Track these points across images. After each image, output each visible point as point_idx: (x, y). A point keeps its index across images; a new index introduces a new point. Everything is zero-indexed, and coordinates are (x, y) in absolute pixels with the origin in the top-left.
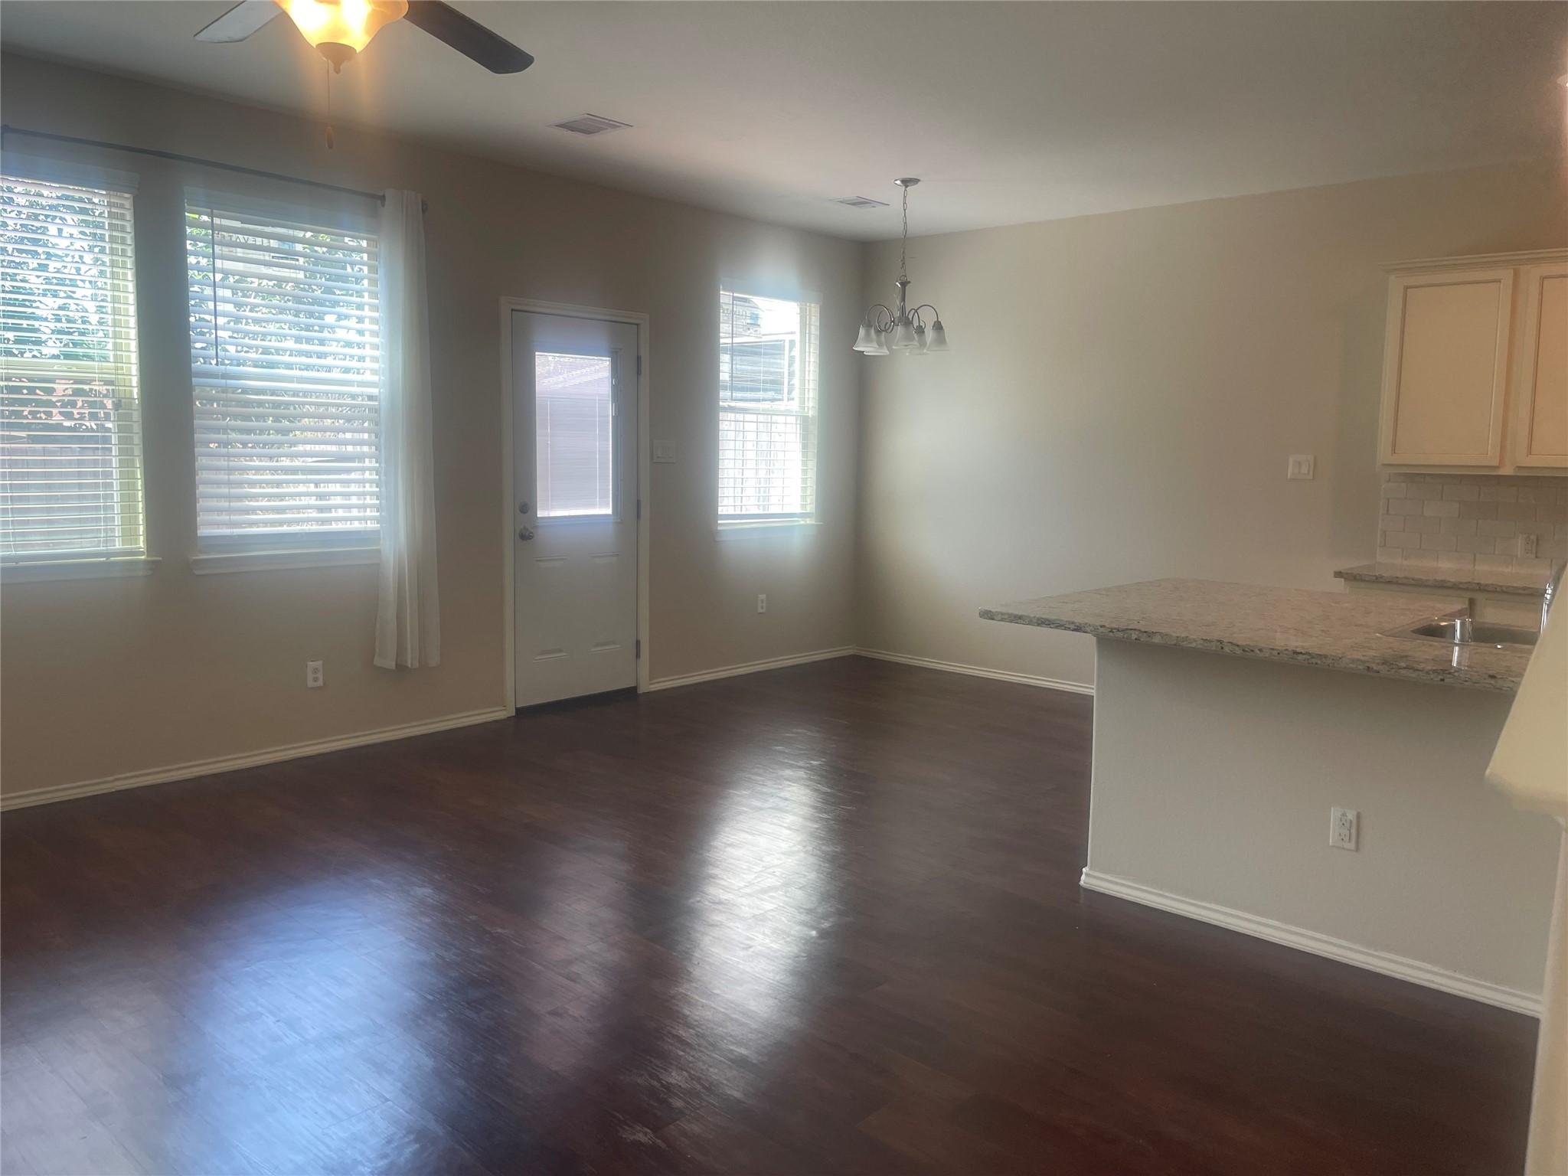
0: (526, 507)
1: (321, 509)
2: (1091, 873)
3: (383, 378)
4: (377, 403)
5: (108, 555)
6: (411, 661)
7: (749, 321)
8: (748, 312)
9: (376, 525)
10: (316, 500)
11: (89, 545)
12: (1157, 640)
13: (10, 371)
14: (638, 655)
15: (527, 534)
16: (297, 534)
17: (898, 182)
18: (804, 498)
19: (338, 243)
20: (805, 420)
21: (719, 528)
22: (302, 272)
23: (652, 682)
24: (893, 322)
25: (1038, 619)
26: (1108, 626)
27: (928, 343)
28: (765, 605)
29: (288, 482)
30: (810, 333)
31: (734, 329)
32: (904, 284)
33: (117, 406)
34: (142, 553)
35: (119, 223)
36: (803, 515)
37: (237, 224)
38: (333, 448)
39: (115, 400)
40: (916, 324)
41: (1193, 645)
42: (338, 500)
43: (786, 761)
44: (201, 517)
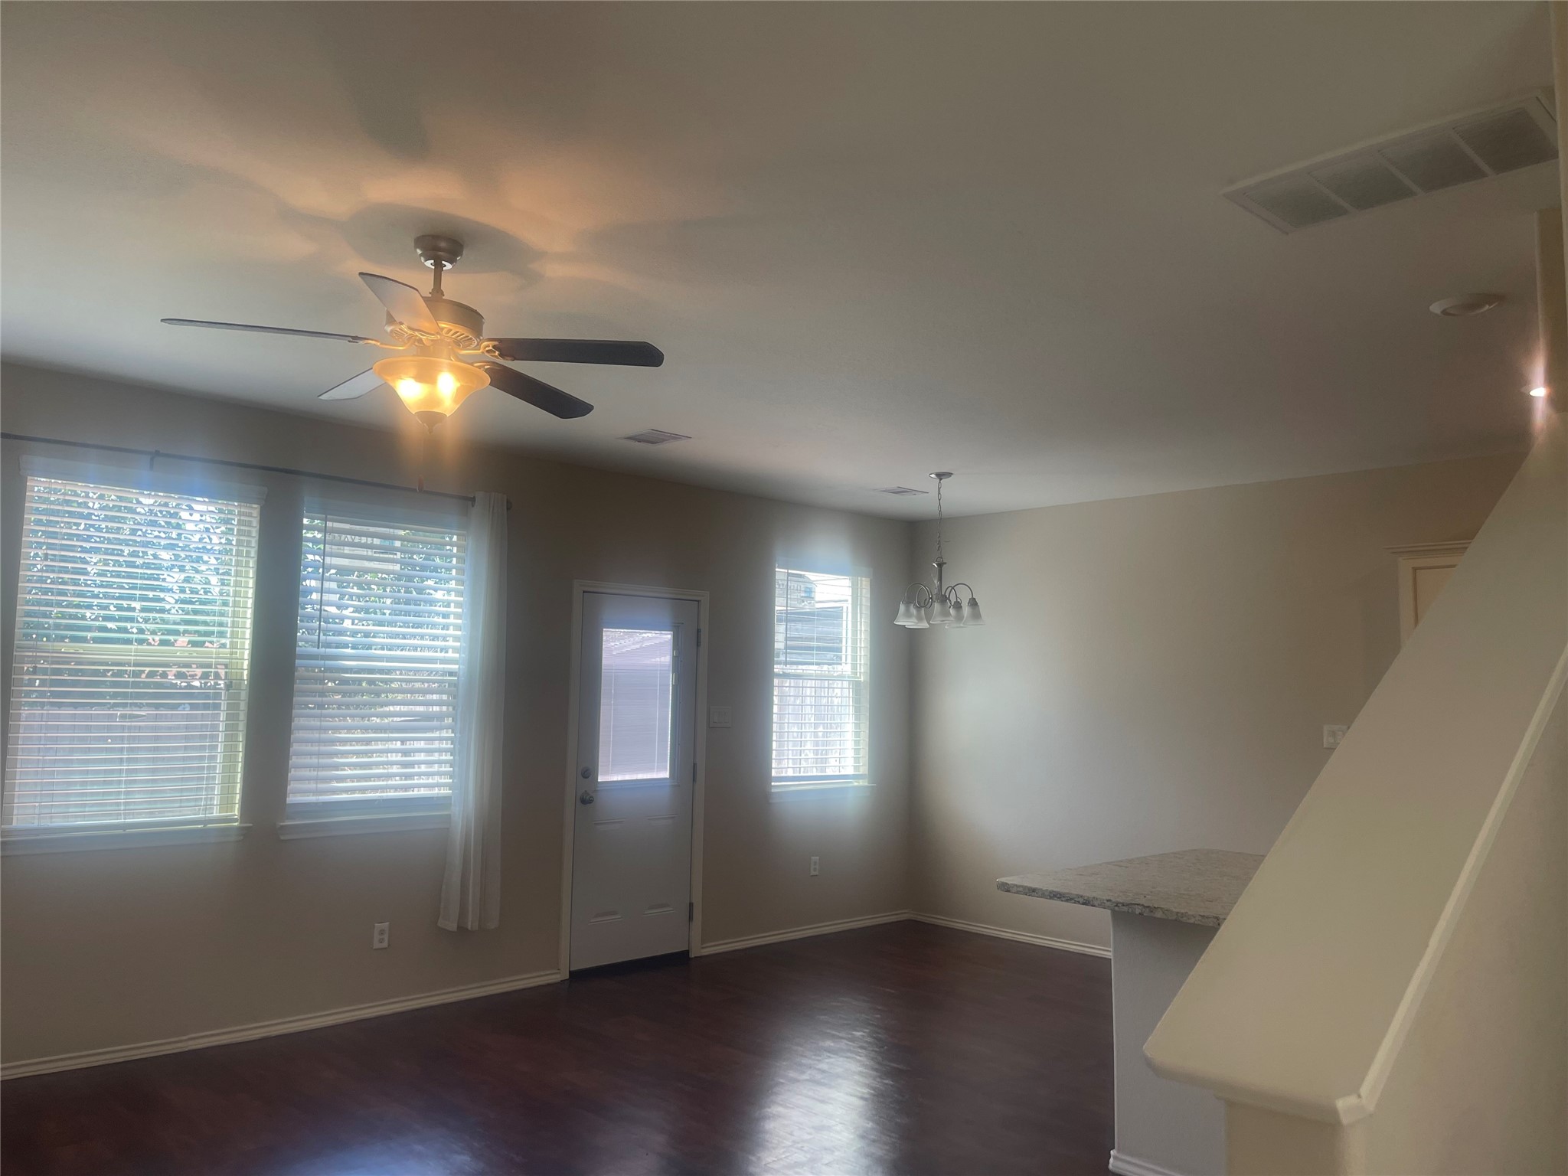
0: (588, 773)
1: (405, 765)
2: (1118, 1155)
3: (463, 655)
4: (456, 678)
5: (205, 822)
6: (471, 923)
7: (803, 595)
8: (802, 586)
9: (448, 791)
10: (402, 756)
11: (189, 813)
12: (1159, 915)
13: (138, 658)
14: (691, 918)
15: (588, 797)
16: (376, 800)
17: (933, 476)
18: (857, 760)
19: (432, 539)
20: (857, 686)
21: (773, 791)
22: (399, 565)
23: (704, 946)
24: (931, 598)
25: (1050, 892)
26: (1114, 900)
27: (965, 616)
28: (817, 867)
29: (377, 740)
30: (861, 605)
31: (789, 601)
32: (940, 565)
33: (228, 687)
34: (235, 820)
35: (246, 528)
36: (855, 777)
37: (347, 526)
38: (421, 709)
39: (227, 681)
40: (953, 599)
41: (1192, 921)
42: (422, 757)
43: (828, 1031)
44: (292, 785)
